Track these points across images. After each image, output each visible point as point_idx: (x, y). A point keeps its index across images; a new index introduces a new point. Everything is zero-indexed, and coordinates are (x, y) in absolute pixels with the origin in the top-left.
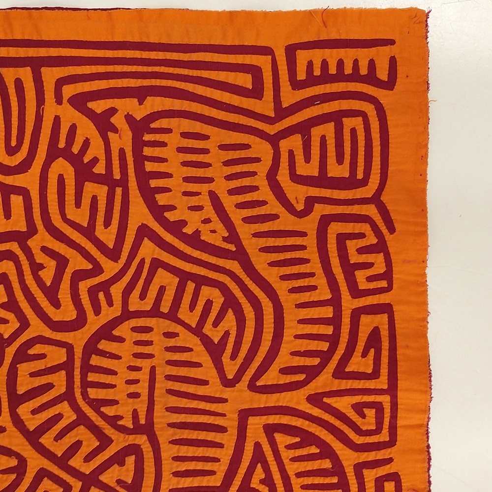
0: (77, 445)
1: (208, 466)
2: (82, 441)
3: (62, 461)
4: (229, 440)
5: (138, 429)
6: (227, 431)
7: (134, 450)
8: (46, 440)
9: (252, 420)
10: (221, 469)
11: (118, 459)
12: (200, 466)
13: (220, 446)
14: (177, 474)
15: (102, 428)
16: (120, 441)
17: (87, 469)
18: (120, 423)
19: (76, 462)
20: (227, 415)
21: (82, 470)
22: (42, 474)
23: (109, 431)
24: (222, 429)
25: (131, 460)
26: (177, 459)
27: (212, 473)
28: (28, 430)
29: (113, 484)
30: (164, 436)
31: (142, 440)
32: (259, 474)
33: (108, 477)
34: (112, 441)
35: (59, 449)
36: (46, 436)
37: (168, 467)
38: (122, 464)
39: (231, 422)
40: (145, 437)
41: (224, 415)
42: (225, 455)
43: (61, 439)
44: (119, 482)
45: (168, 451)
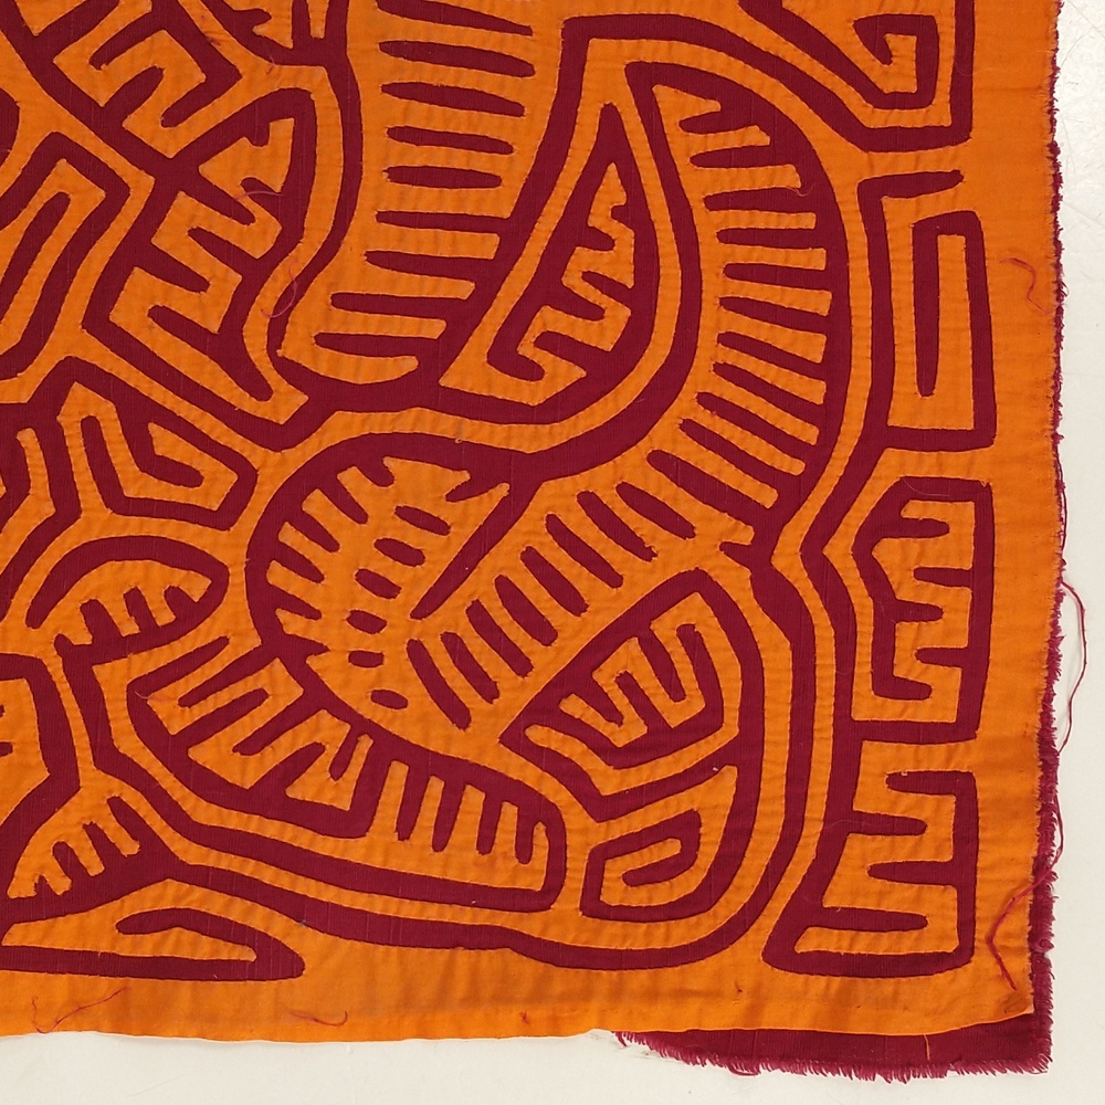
0: (149, 80)
1: (481, 162)
2: (161, 70)
3: (108, 119)
4: (537, 95)
5: (304, 51)
6: (534, 73)
7: (295, 103)
8: (72, 61)
9: (598, 48)
10: (515, 170)
11: (251, 124)
12: (459, 159)
13: (515, 110)
14: (399, 175)
15: (213, 40)
16: (257, 79)
17: (170, 143)
18: (260, 30)
19: (143, 123)
20: (534, 30)
21: (158, 145)
22: (55, 148)
23: (231, 49)
24: (519, 68)
25: (282, 130)
26: (401, 134)
27: (491, 181)
28: (28, 30)
29: (234, 189)
30: (372, 69)
31: (314, 80)
32: (611, 192)
33: (223, 171)
34: (239, 76)
35: (101, 87)
36: (72, 49)
37: (379, 152)
38: (260, 138)
39: (544, 52)
40: (321, 73)
41: (526, 31)
42: (527, 135)
43: (108, 63)
44: (251, 185)
45: (379, 112)
